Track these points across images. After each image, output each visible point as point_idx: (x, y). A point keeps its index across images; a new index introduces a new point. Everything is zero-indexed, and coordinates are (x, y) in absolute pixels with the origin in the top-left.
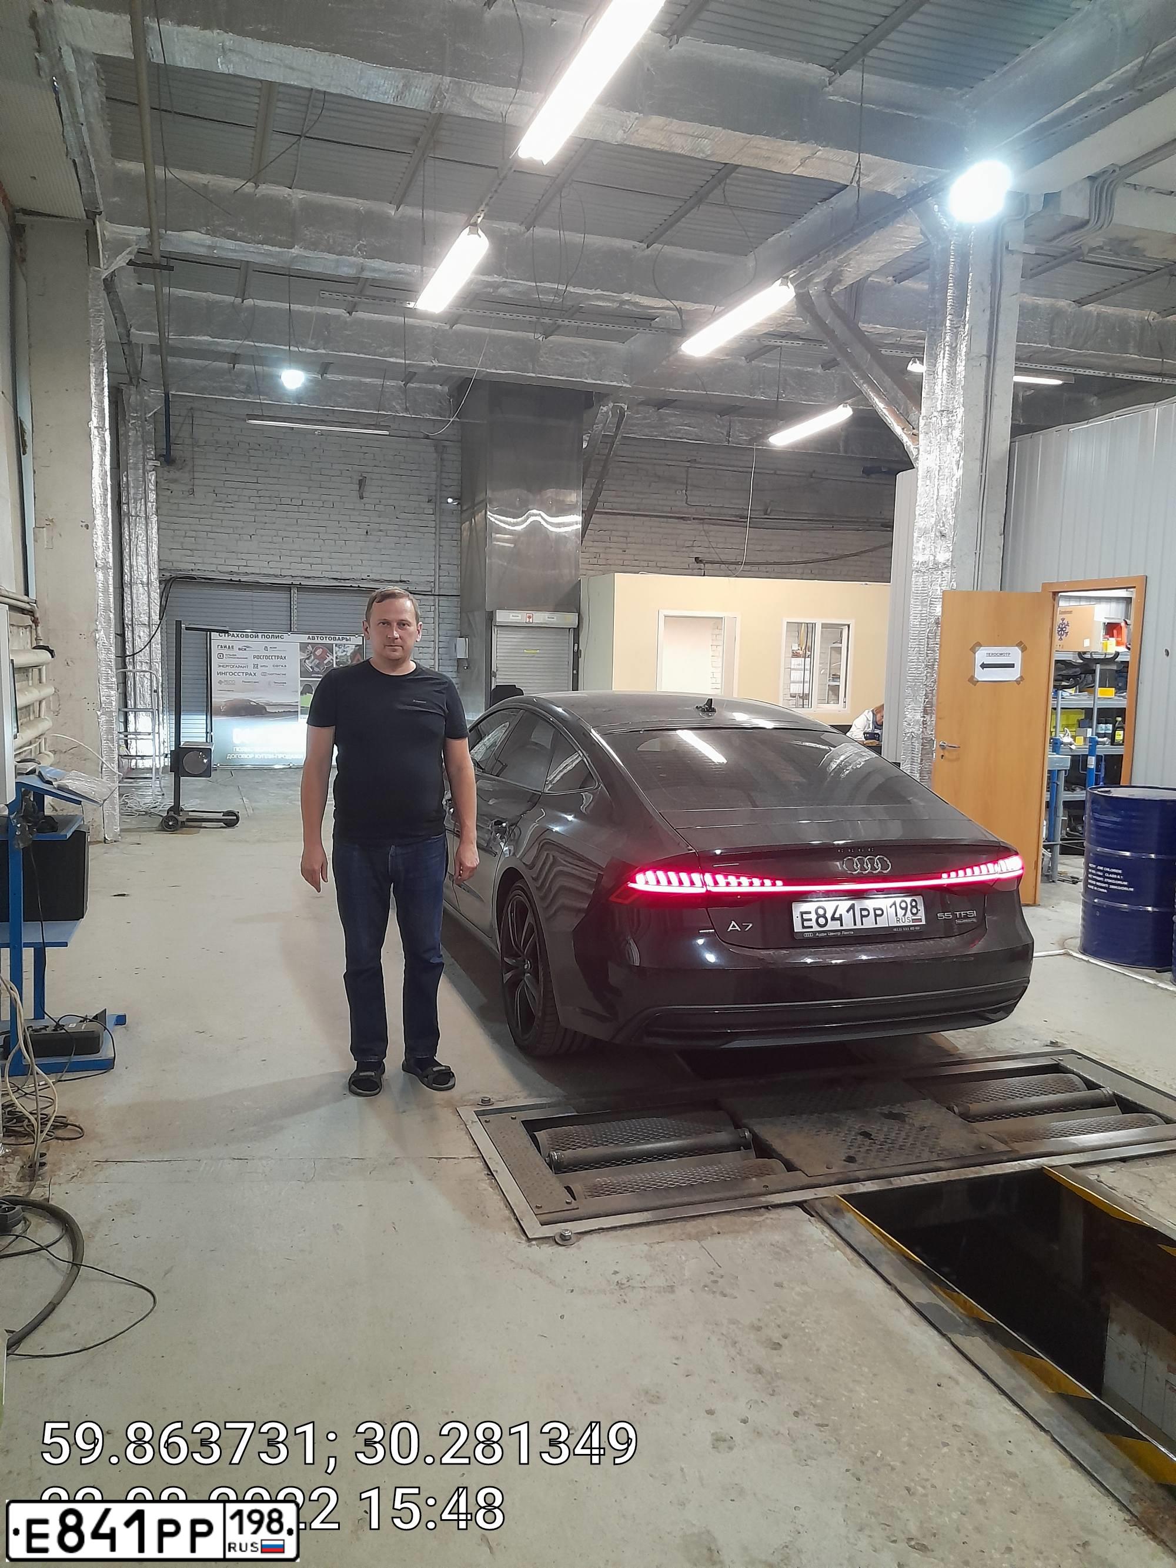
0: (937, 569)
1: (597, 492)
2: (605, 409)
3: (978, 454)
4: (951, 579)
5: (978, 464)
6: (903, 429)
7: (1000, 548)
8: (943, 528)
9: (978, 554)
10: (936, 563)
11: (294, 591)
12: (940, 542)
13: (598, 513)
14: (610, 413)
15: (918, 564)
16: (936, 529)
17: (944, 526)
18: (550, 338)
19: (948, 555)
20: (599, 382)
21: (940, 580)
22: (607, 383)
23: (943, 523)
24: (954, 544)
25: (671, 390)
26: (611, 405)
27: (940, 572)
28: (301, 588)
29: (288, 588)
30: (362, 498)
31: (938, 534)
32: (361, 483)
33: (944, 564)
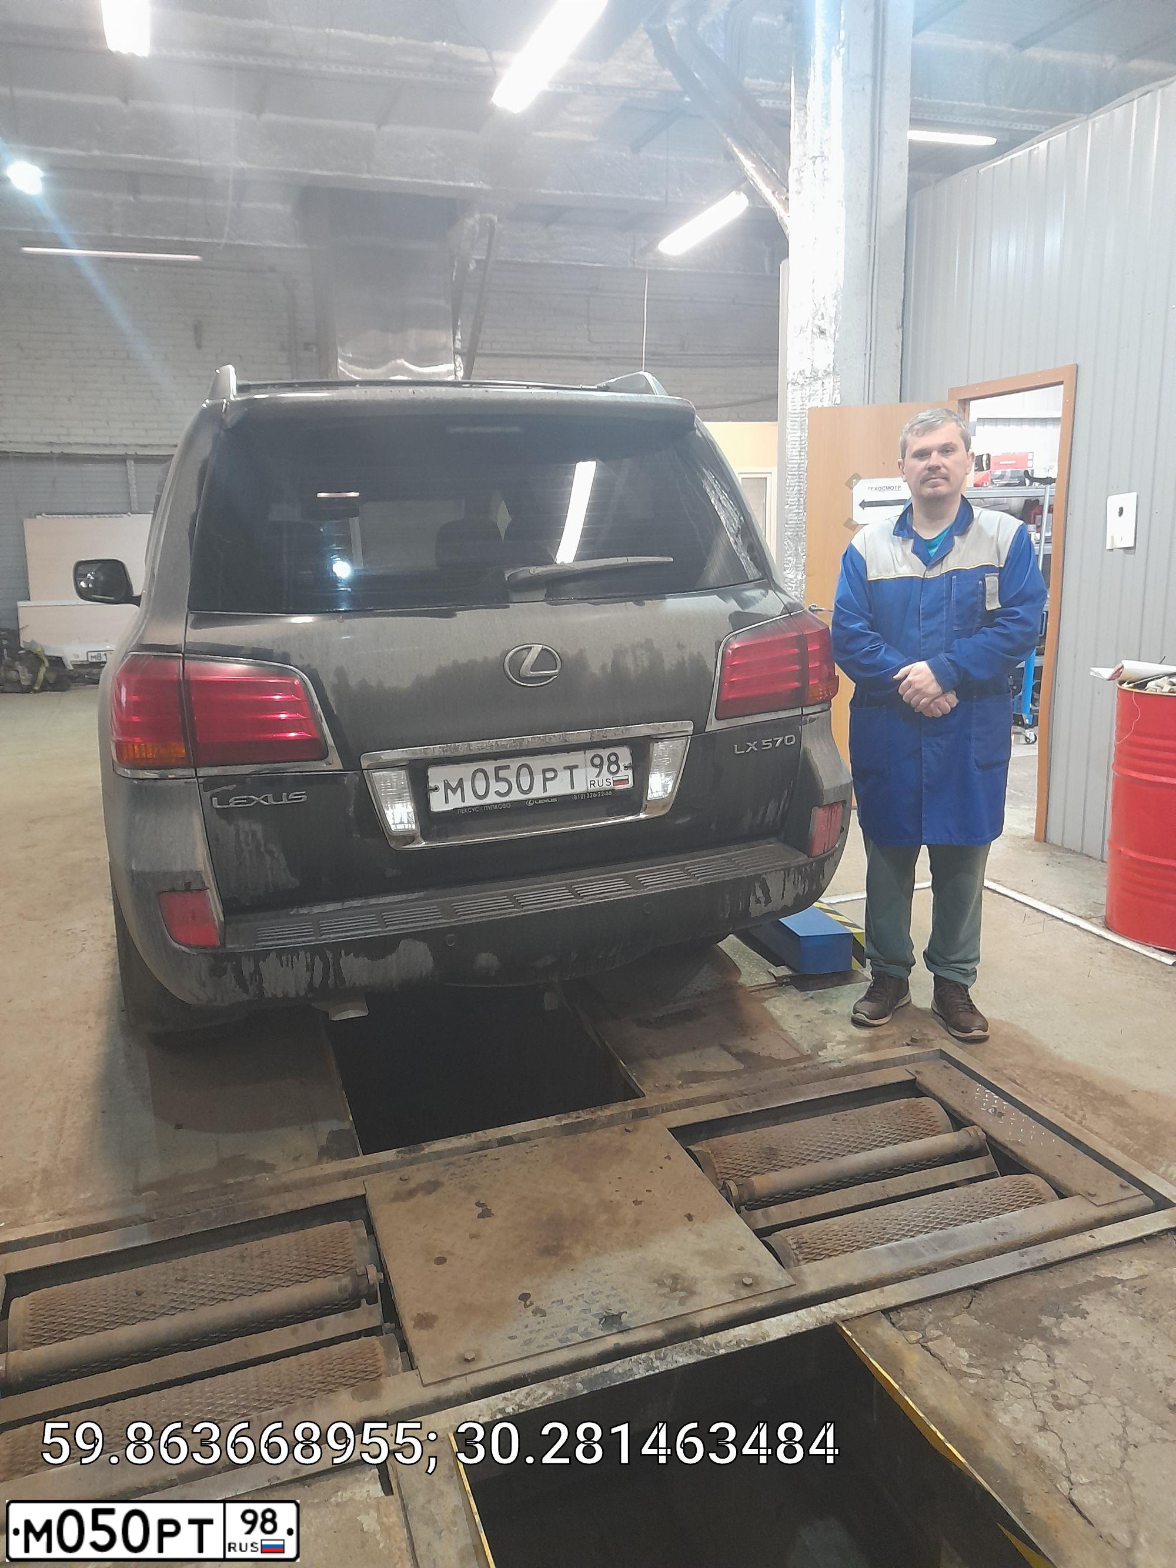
0: (816, 378)
1: (477, 329)
2: (470, 222)
3: (864, 217)
4: (834, 390)
5: (864, 230)
6: (773, 193)
7: (897, 346)
8: (822, 322)
9: (868, 355)
10: (814, 371)
11: (131, 464)
12: (820, 342)
13: (480, 355)
14: (477, 227)
15: (794, 374)
16: (813, 323)
17: (823, 318)
18: (385, 129)
19: (830, 359)
20: (451, 183)
21: (820, 393)
22: (463, 184)
23: (822, 314)
24: (836, 343)
25: (543, 191)
26: (477, 216)
27: (820, 382)
28: (139, 459)
29: (122, 459)
30: (199, 346)
31: (816, 330)
32: (198, 329)
33: (825, 371)
